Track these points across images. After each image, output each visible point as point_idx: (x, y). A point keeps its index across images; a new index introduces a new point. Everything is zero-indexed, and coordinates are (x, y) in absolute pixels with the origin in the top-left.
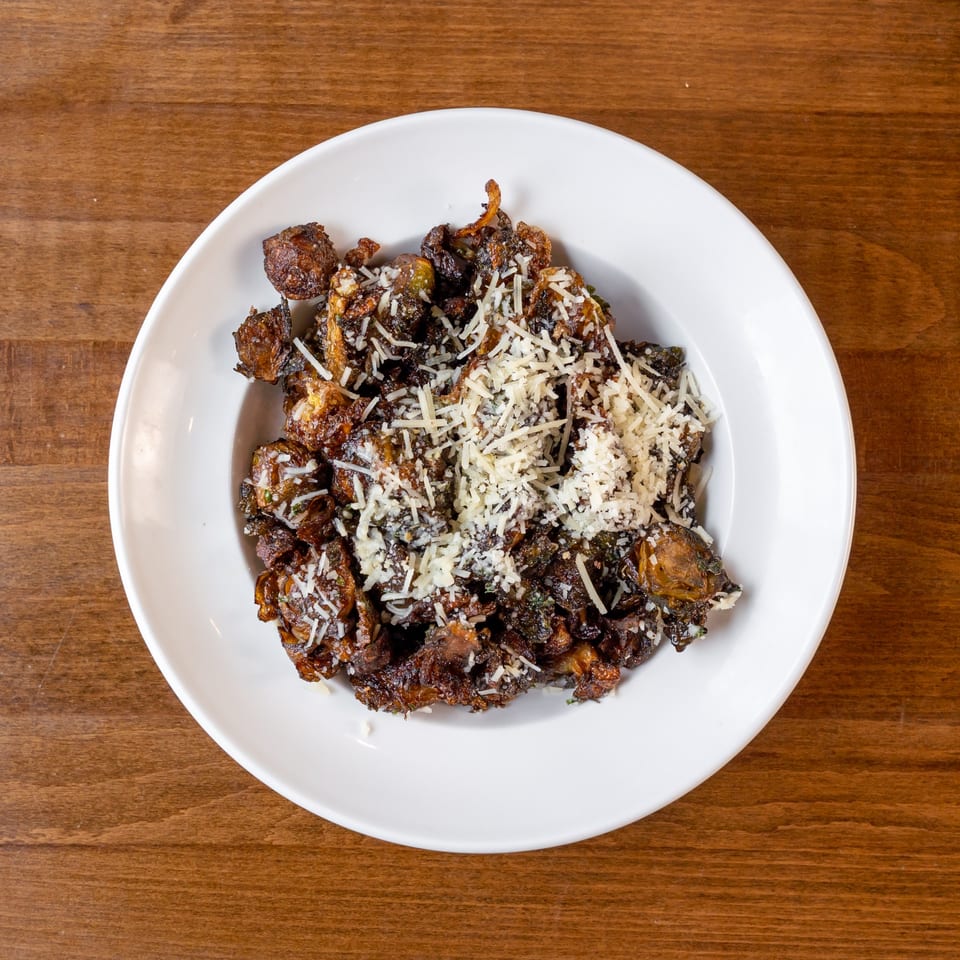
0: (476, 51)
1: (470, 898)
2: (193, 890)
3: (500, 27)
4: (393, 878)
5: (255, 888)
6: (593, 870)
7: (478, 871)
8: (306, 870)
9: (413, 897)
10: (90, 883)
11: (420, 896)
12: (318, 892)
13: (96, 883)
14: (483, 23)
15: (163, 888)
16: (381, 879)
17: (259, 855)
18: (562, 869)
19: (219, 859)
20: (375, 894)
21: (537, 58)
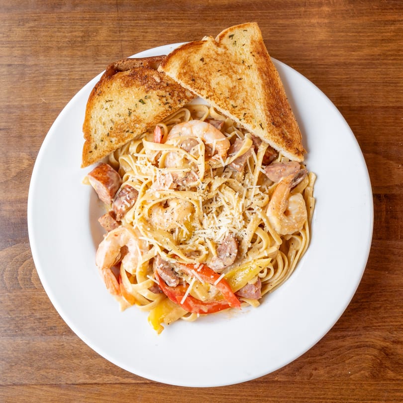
0: (340, 85)
1: (351, 399)
2: (249, 398)
3: (348, 76)
4: (322, 392)
5: (272, 397)
6: (396, 388)
7: (353, 389)
8: (290, 390)
9: (330, 399)
10: (212, 396)
11: (333, 399)
12: (295, 398)
13: (214, 396)
14: (342, 75)
15: (239, 397)
16: (318, 393)
17: (273, 385)
18: (384, 388)
19: (259, 386)
20: (316, 398)
21: (362, 88)
